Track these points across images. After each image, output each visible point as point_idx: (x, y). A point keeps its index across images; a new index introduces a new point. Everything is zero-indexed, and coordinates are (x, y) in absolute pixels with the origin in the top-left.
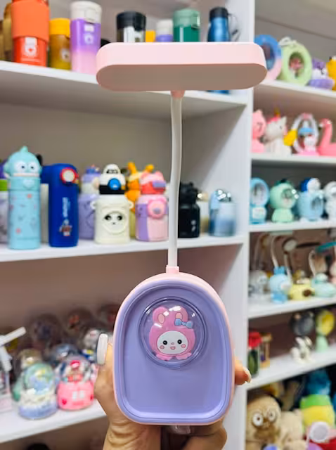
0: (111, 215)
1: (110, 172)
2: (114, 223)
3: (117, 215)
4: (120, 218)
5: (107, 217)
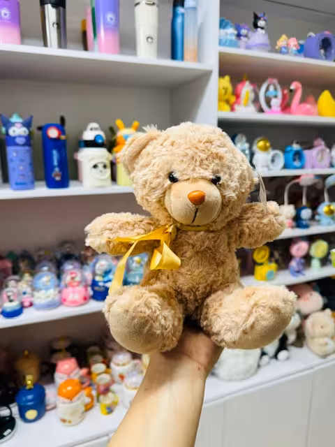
1: (93, 129)
3: (102, 165)
4: (105, 167)
5: (95, 166)
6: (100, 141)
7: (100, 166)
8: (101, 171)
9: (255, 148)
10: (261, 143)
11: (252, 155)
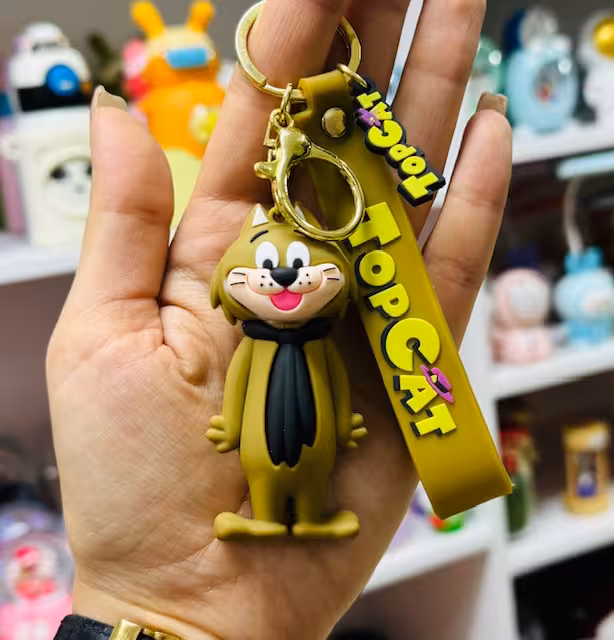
5: (58, 174)
6: (65, 86)
7: (76, 171)
8: (80, 190)
9: (588, 52)
10: (607, 33)
11: (581, 74)
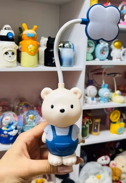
0: (9, 52)
1: (7, 29)
2: (10, 57)
3: (11, 52)
4: (13, 54)
5: (7, 53)
10: (117, 43)
